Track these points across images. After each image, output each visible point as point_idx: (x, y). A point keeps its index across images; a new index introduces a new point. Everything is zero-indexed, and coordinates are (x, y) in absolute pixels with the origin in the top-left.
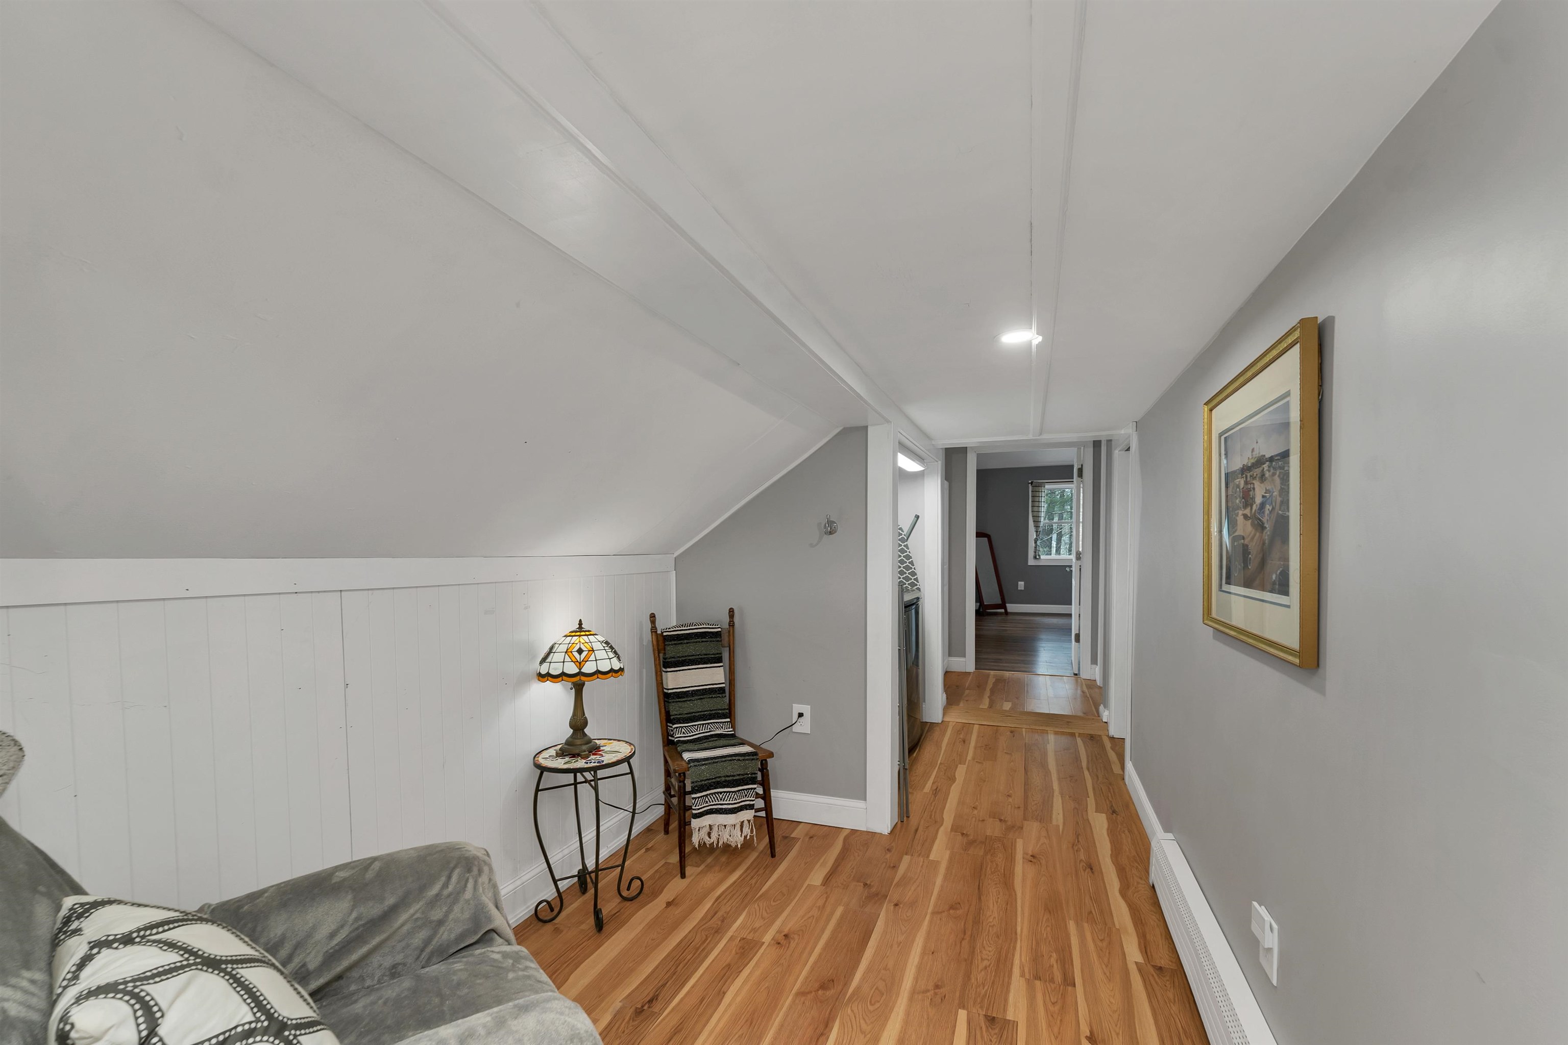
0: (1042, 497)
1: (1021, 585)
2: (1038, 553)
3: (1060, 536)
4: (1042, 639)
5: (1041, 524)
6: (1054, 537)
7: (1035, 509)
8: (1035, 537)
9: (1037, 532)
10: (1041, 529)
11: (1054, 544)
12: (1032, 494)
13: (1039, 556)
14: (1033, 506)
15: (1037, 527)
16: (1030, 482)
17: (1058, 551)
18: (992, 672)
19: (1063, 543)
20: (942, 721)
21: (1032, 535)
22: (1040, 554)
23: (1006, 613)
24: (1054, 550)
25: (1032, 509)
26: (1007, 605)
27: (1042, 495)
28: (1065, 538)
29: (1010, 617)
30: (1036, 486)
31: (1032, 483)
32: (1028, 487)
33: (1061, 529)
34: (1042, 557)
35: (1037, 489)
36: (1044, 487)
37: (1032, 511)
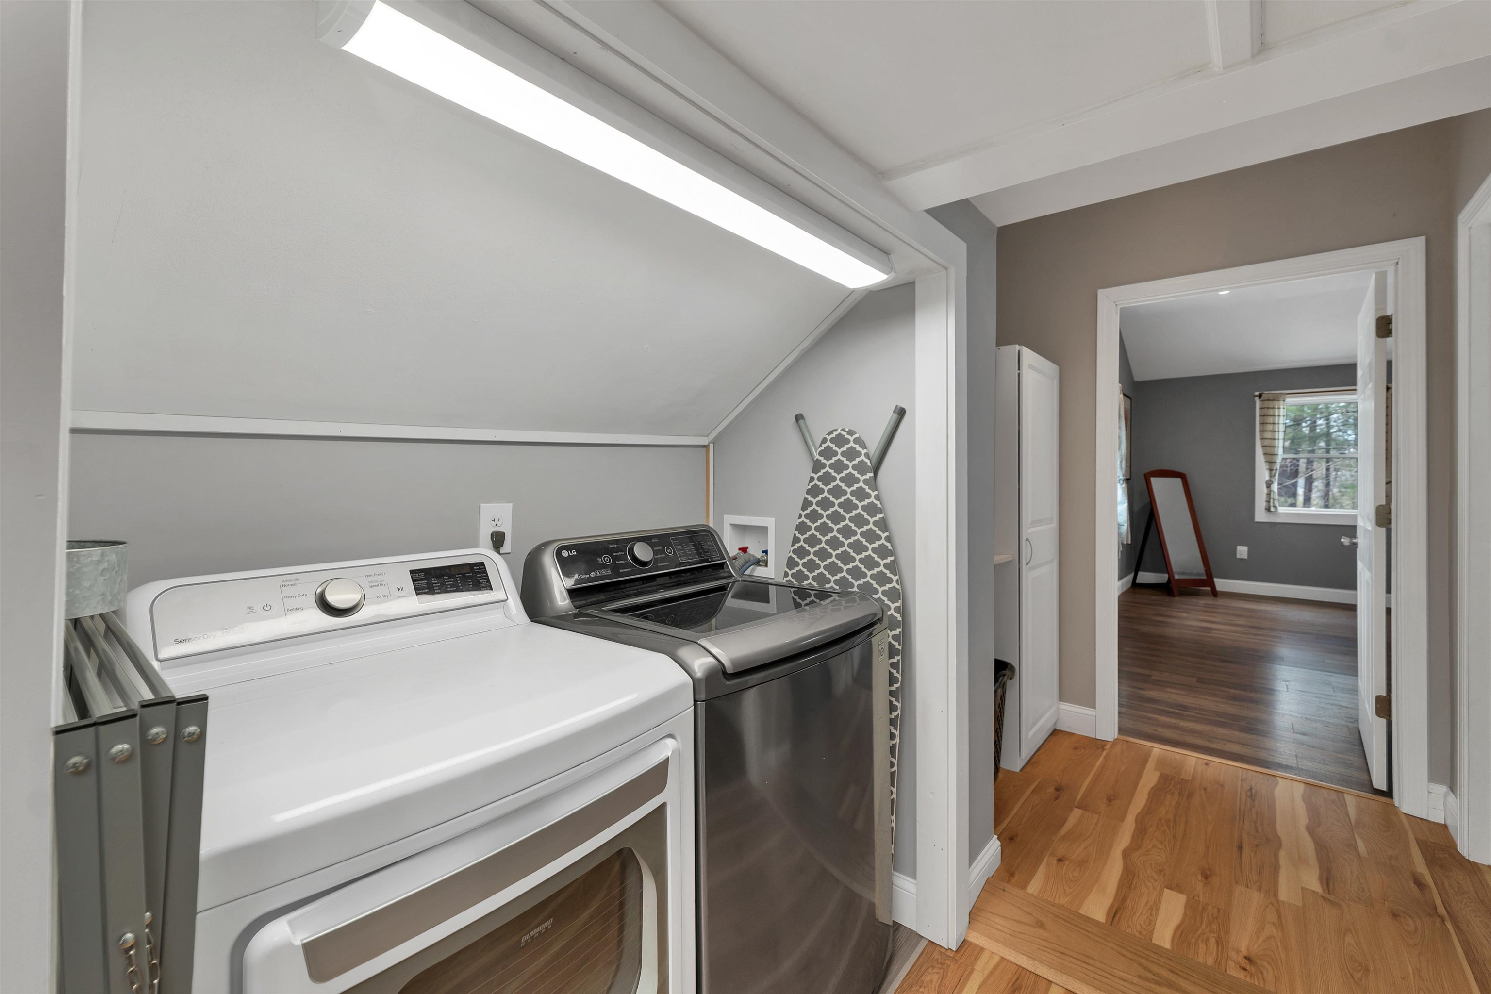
0: (1279, 416)
1: (1242, 551)
2: (1274, 503)
3: (1309, 481)
4: (1282, 659)
5: (1279, 459)
6: (1301, 482)
7: (1268, 435)
8: (1267, 478)
9: (1271, 470)
10: (1278, 466)
11: (1301, 491)
12: (1260, 412)
13: (1275, 507)
14: (1262, 431)
15: (1271, 463)
16: (1257, 393)
17: (1307, 501)
18: (1157, 749)
19: (1314, 490)
20: (964, 944)
21: (1262, 473)
22: (1277, 504)
23: (1215, 593)
24: (1300, 498)
25: (1261, 435)
26: (1216, 580)
27: (1279, 412)
28: (1318, 485)
29: (1220, 601)
30: (1269, 400)
31: (1260, 396)
32: (1254, 402)
33: (1312, 471)
34: (1282, 510)
35: (1270, 404)
36: (1284, 401)
37: (1262, 439)
